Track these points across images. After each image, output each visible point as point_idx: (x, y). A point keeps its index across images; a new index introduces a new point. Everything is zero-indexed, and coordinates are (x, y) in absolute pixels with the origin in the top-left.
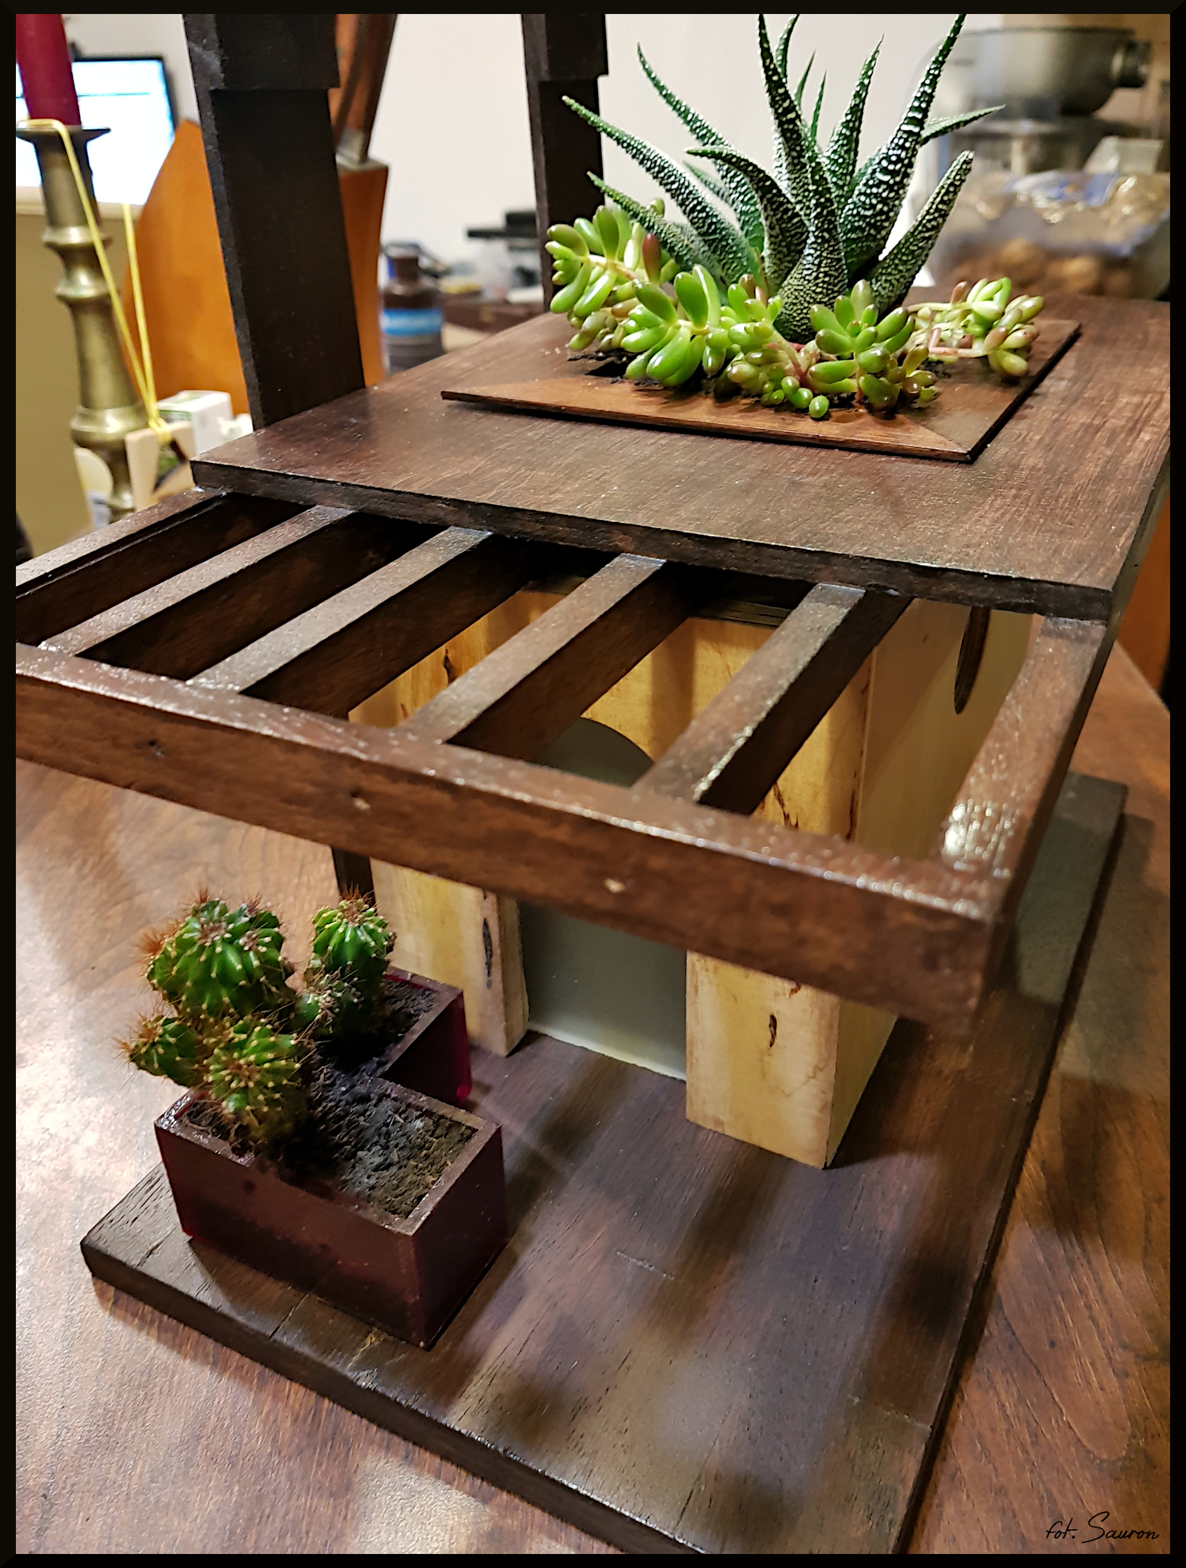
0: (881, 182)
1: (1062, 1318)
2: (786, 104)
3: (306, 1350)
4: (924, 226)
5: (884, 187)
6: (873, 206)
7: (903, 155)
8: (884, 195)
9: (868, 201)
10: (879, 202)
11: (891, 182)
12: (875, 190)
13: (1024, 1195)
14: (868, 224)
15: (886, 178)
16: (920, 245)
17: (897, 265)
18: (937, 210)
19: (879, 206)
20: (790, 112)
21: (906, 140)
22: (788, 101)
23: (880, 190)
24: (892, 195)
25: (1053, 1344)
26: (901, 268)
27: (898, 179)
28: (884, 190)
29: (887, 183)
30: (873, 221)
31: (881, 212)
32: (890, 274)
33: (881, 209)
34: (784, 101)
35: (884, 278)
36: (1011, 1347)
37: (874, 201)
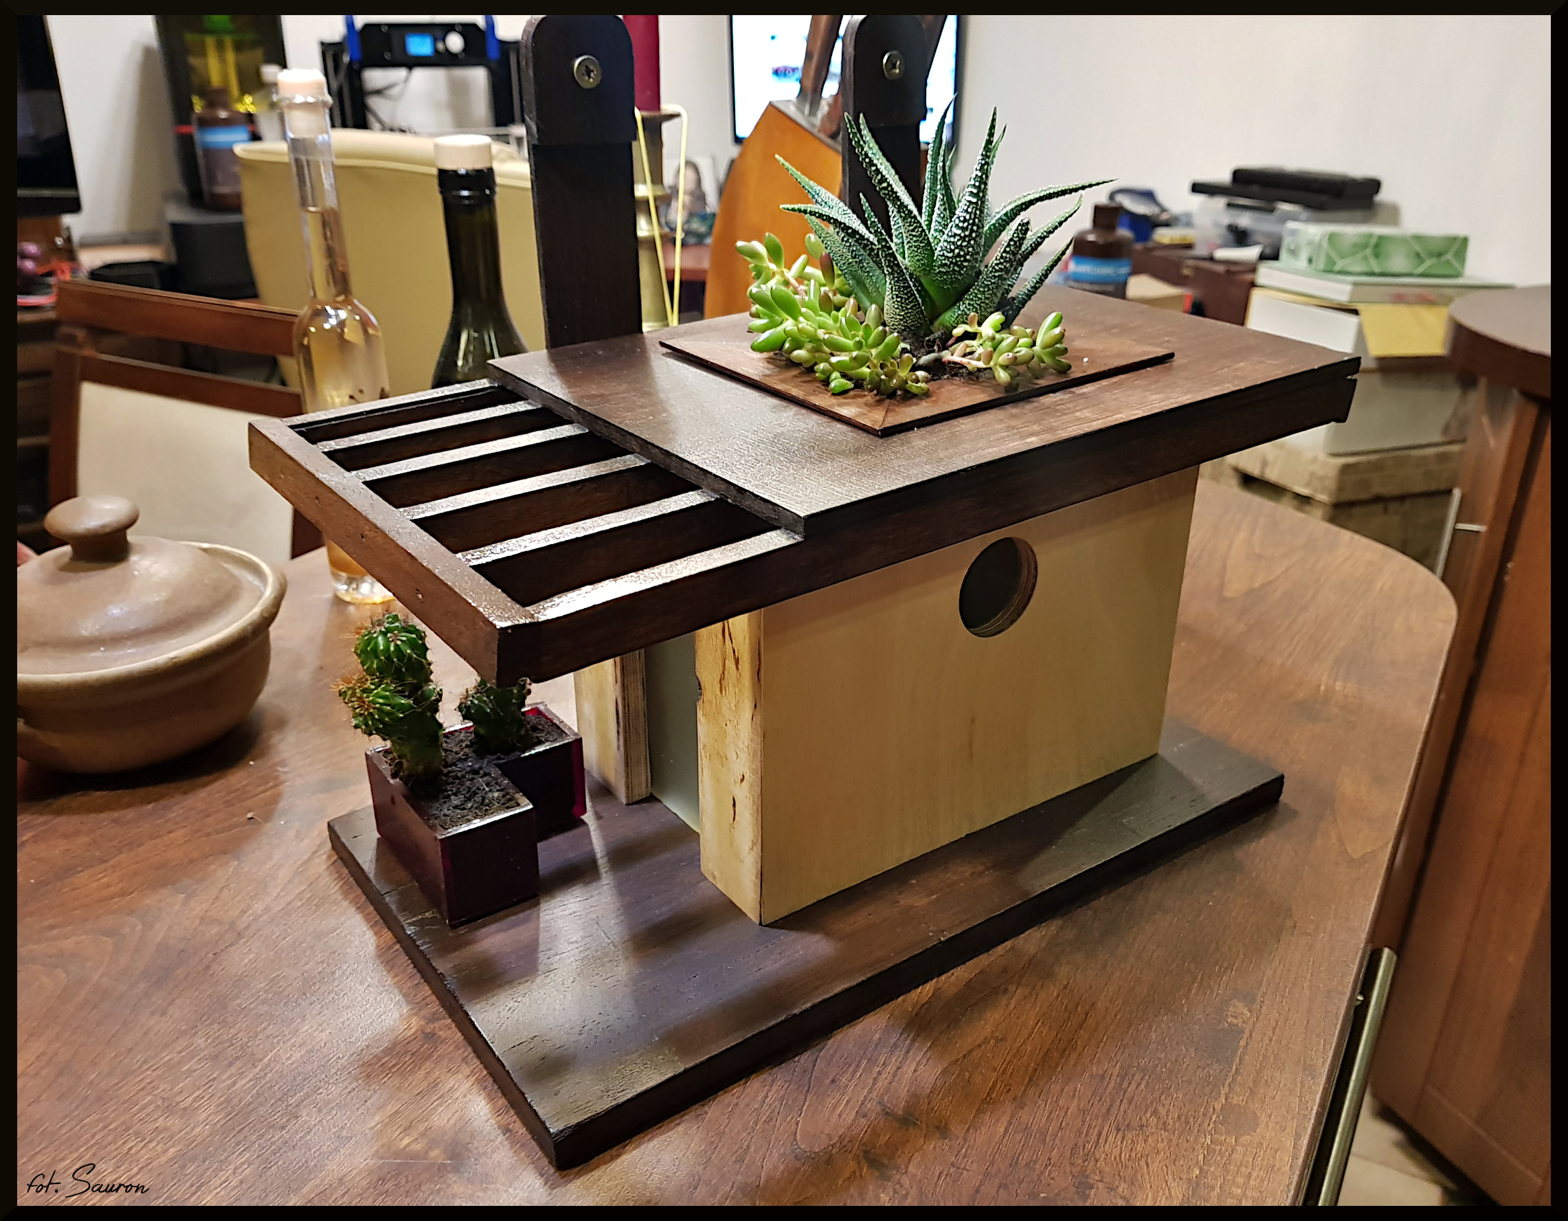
0: (955, 235)
1: (855, 1072)
2: (879, 177)
3: (393, 907)
4: (994, 268)
5: (958, 238)
6: (952, 251)
7: (968, 217)
8: (959, 243)
9: (948, 247)
10: (955, 248)
11: (962, 235)
12: (952, 239)
13: (904, 1001)
14: (951, 262)
15: (959, 232)
16: (993, 281)
17: (976, 294)
18: (1002, 257)
19: (957, 251)
20: (883, 182)
21: (968, 207)
22: (880, 176)
23: (956, 240)
24: (965, 244)
25: (833, 1081)
26: (979, 296)
27: (967, 233)
28: (958, 240)
29: (959, 235)
30: (954, 261)
31: (959, 255)
32: (972, 299)
33: (959, 253)
34: (877, 175)
35: (968, 302)
36: (805, 1071)
37: (953, 247)
